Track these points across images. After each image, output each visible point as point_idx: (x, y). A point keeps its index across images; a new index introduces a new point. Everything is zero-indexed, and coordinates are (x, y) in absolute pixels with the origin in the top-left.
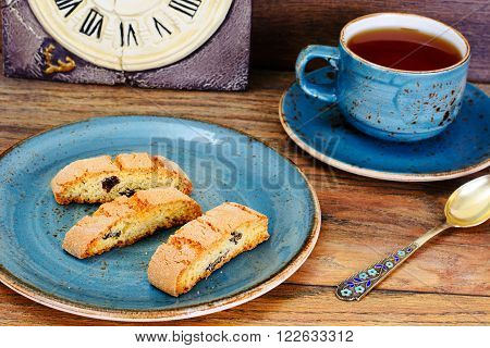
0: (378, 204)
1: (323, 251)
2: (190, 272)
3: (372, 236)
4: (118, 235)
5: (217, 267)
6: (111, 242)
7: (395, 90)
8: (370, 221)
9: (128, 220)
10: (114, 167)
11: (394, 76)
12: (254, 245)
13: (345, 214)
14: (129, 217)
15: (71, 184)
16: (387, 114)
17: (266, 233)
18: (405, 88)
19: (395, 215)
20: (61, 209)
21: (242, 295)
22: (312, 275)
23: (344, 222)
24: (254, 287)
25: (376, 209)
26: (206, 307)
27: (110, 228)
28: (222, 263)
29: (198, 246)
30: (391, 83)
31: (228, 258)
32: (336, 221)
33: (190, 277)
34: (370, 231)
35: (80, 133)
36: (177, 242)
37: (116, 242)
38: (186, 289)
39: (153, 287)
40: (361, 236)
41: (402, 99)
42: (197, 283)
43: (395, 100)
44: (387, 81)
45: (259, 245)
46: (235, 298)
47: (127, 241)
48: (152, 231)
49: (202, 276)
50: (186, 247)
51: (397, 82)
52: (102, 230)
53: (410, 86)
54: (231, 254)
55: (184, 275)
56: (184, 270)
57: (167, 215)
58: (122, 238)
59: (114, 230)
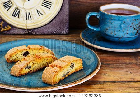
0: (118, 59)
1: (102, 72)
2: (58, 76)
3: (118, 68)
4: (30, 67)
5: (66, 76)
6: (27, 70)
7: (120, 22)
8: (117, 64)
9: (33, 62)
10: (27, 48)
11: (120, 17)
12: (78, 70)
13: (107, 62)
14: (34, 61)
15: (12, 54)
16: (118, 31)
17: (82, 66)
18: (124, 21)
19: (125, 62)
20: (9, 64)
21: (77, 82)
22: (100, 79)
23: (108, 64)
24: (81, 79)
25: (118, 60)
26: (65, 85)
27: (27, 64)
28: (68, 75)
29: (60, 67)
30: (119, 20)
31: (70, 73)
32: (105, 64)
33: (57, 78)
34: (117, 66)
35: (14, 44)
36: (52, 66)
37: (29, 70)
38: (56, 82)
39: (44, 83)
40: (114, 68)
41: (123, 25)
42: (60, 81)
43: (120, 26)
44: (117, 19)
45: (80, 70)
46: (75, 82)
47: (33, 70)
48: (42, 67)
49: (62, 79)
50: (55, 68)
51: (121, 19)
52: (25, 65)
53: (125, 20)
54: (71, 72)
55: (56, 77)
56: (55, 75)
57: (47, 61)
58: (32, 69)
59: (29, 65)
